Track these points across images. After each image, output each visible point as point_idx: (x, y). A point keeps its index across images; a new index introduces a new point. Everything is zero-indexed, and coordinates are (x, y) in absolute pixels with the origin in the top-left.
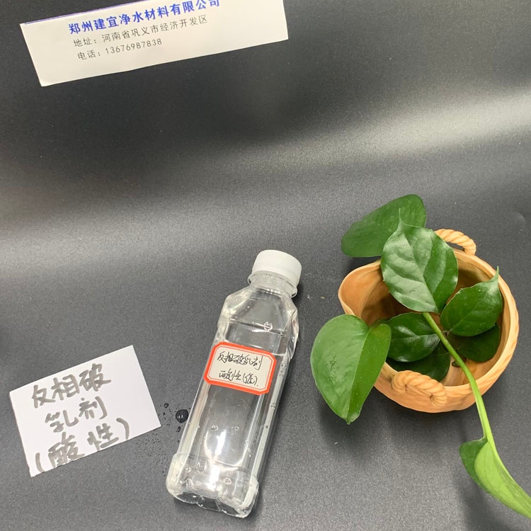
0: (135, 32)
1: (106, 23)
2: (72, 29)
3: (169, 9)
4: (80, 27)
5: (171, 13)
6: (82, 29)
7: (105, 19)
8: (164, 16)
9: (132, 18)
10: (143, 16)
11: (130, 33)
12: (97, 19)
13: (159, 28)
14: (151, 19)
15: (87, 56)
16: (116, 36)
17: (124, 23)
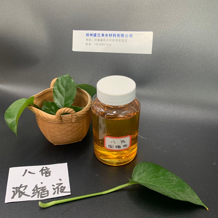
1: (97, 35)
2: (87, 35)
3: (117, 35)
4: (89, 35)
5: (117, 36)
6: (90, 36)
7: (97, 34)
8: (115, 37)
9: (105, 35)
10: (108, 35)
11: (103, 40)
12: (95, 33)
13: (112, 40)
14: (110, 37)
15: (88, 44)
17: (102, 36)
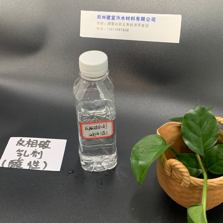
0: (120, 24)
1: (111, 18)
2: (98, 17)
5: (136, 20)
6: (102, 18)
10: (125, 18)
11: (118, 24)
12: (108, 15)
14: (128, 20)
15: (100, 29)
16: (113, 24)
